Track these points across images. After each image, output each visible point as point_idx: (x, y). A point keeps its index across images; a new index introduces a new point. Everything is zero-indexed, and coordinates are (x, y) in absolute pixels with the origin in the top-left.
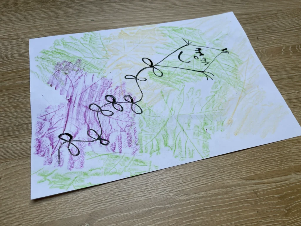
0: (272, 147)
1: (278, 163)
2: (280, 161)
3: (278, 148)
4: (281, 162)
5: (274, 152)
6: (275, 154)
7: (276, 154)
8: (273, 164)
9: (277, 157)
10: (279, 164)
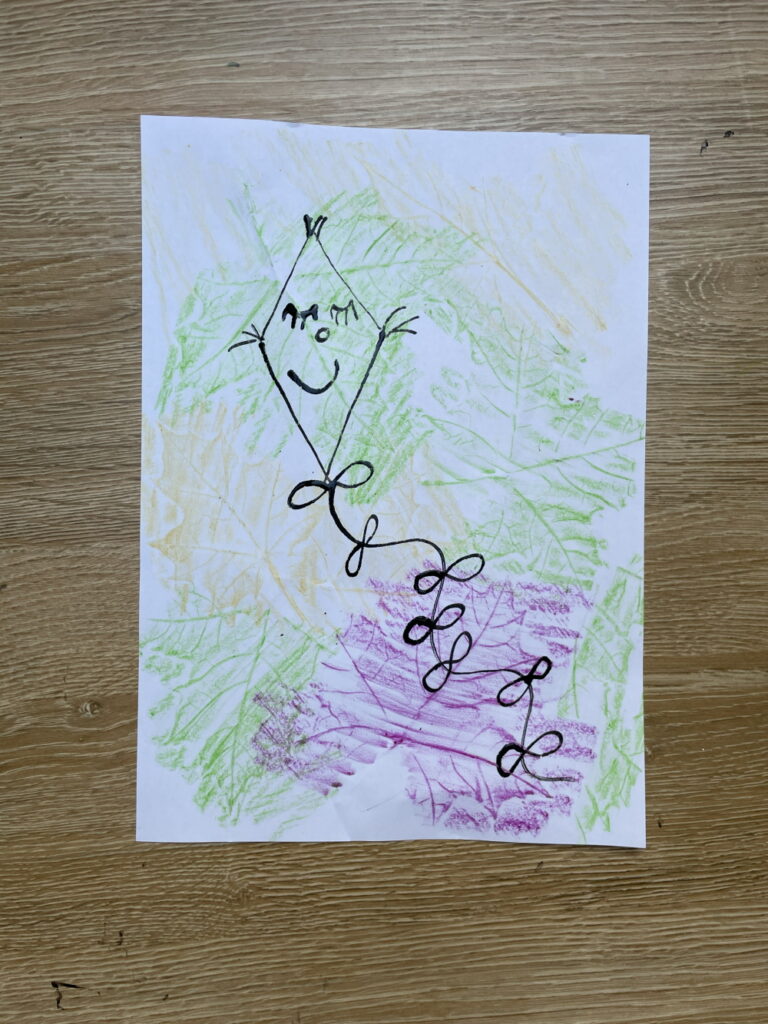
0: (681, 597)
1: (678, 641)
2: (684, 636)
3: (695, 603)
4: (687, 639)
5: (679, 612)
6: (679, 617)
7: (683, 616)
8: (664, 642)
9: (681, 626)
10: (680, 644)
